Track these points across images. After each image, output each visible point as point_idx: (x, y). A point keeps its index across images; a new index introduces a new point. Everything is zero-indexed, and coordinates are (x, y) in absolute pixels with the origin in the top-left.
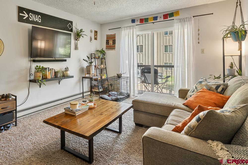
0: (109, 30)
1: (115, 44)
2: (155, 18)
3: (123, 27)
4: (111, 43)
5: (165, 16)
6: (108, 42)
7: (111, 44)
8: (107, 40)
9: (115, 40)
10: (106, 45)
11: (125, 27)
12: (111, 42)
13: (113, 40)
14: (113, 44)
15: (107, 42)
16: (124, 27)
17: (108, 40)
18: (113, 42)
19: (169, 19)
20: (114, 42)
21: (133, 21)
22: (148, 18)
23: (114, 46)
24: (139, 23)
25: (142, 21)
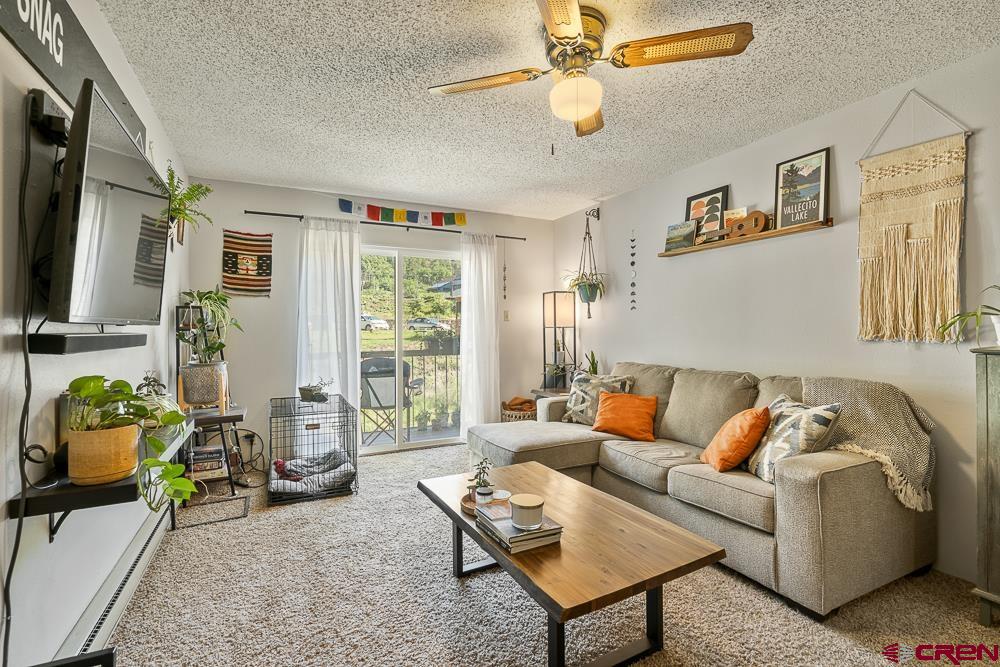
0: (246, 212)
1: (270, 274)
2: (412, 216)
3: (314, 216)
4: (250, 267)
5: (438, 218)
6: (235, 264)
7: (247, 270)
8: (225, 254)
9: (270, 258)
10: (224, 271)
11: (320, 219)
12: (248, 265)
13: (260, 258)
14: (259, 274)
15: (230, 262)
16: (315, 218)
17: (235, 256)
18: (260, 266)
19: (444, 227)
20: (265, 265)
21: (345, 205)
22: (393, 210)
23: (267, 283)
24: (364, 216)
25: (373, 212)
